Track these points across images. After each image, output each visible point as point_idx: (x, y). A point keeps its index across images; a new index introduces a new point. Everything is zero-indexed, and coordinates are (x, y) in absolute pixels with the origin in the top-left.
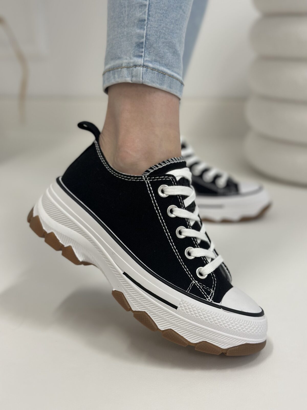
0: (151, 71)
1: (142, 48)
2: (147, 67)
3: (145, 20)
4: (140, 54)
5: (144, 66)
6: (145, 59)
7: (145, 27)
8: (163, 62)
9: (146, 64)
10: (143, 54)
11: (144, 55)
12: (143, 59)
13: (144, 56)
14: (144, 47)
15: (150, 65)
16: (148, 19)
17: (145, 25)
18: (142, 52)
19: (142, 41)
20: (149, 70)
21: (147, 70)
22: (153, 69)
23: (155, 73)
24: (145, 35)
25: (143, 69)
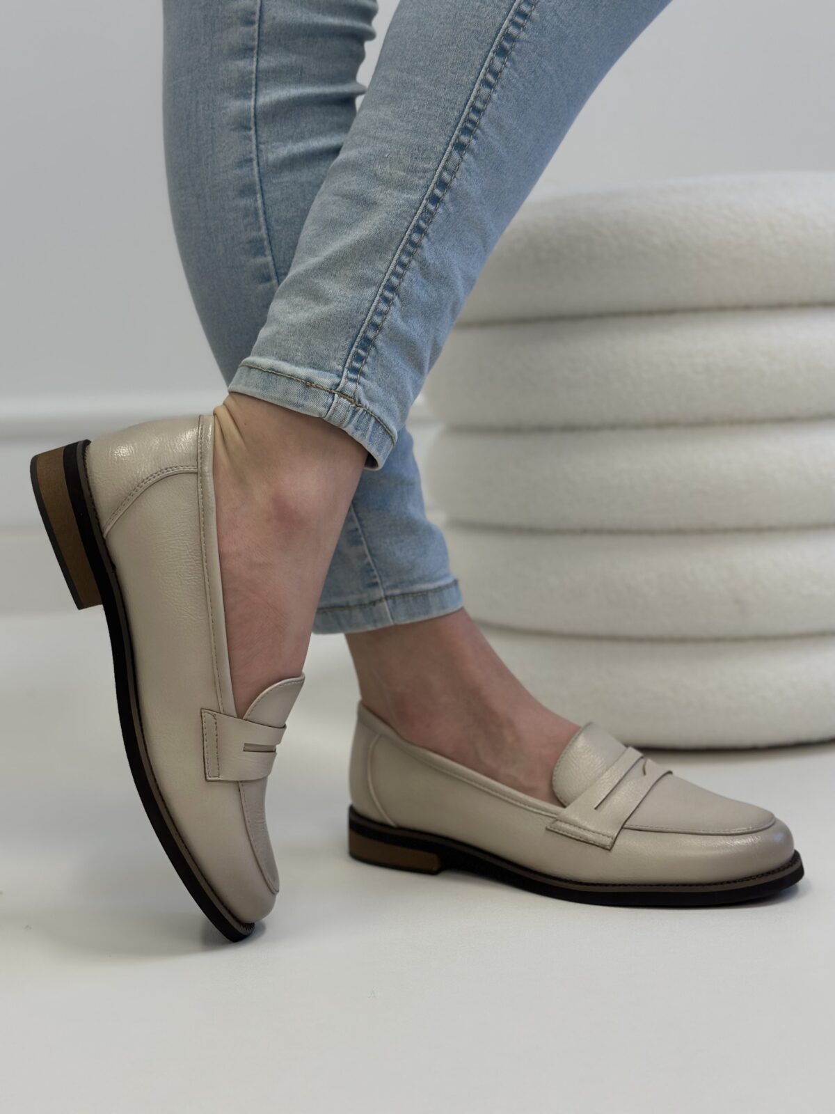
1: (372, 570)
2: (393, 597)
3: (357, 529)
4: (374, 580)
5: (386, 598)
6: (385, 586)
7: (362, 539)
8: (415, 577)
9: (389, 593)
10: (378, 580)
11: (381, 580)
14: (374, 568)
15: (397, 592)
16: (362, 526)
17: (360, 536)
18: (375, 577)
19: (365, 562)
20: (398, 600)
21: (394, 602)
22: (403, 595)
24: (367, 551)
25: (387, 603)
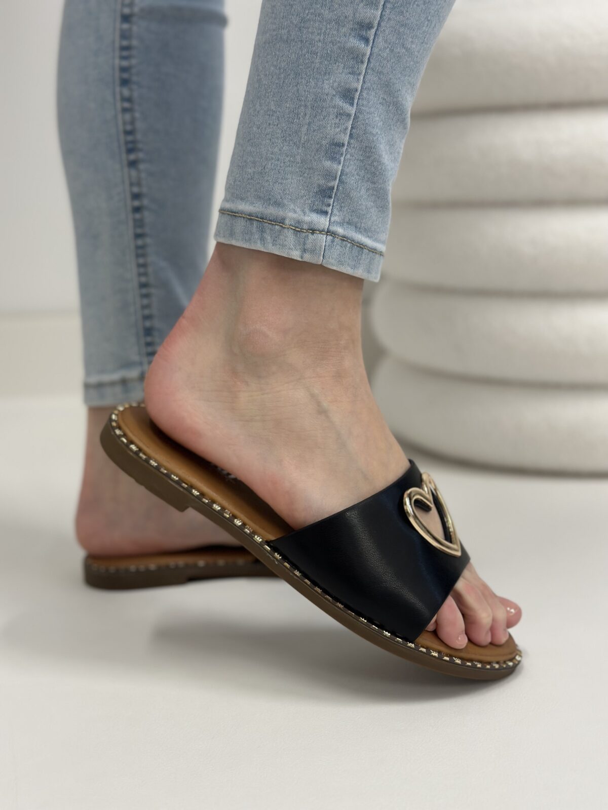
0: (340, 241)
12: (329, 220)
13: (331, 213)
23: (346, 246)
